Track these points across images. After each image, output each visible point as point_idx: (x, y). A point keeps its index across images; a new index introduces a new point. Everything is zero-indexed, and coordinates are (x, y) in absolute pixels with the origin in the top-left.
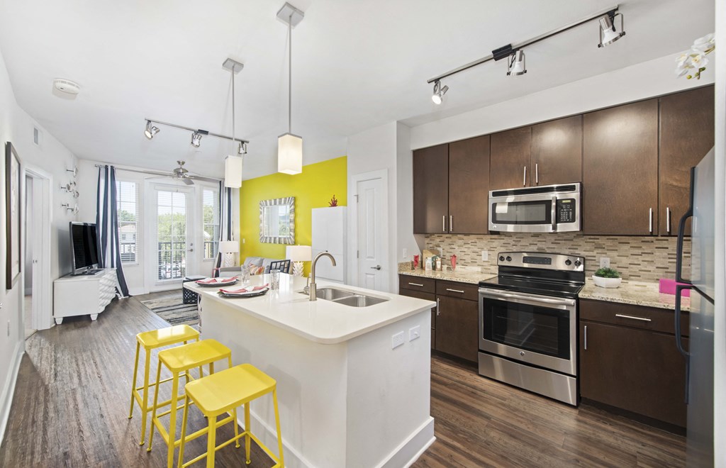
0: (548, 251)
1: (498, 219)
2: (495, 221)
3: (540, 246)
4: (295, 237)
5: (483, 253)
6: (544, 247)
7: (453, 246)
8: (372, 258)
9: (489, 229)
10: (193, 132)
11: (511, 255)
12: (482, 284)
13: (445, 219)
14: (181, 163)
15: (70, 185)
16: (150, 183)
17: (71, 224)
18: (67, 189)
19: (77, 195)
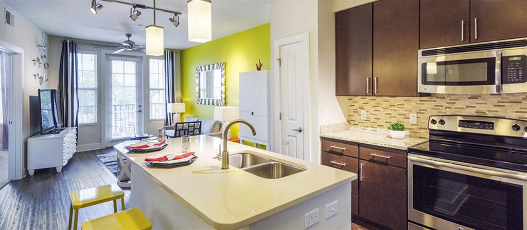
0: (488, 115)
1: (429, 80)
2: (425, 82)
3: (480, 109)
4: (225, 99)
5: (411, 115)
6: (484, 110)
7: (378, 109)
8: (294, 120)
9: (419, 91)
10: (132, 6)
11: (445, 119)
12: (411, 150)
13: (369, 81)
14: (129, 35)
15: (40, 58)
16: (106, 54)
17: (39, 91)
18: (37, 61)
19: (47, 66)
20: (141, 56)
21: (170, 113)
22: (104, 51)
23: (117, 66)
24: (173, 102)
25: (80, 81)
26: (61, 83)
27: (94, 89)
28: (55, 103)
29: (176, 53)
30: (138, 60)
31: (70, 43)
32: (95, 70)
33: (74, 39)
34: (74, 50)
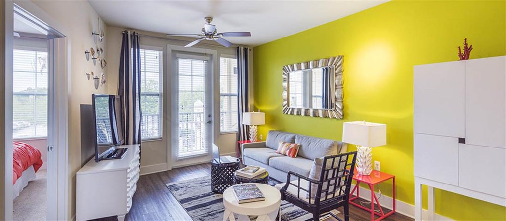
4: (342, 109)
14: (209, 20)
15: (95, 50)
16: (173, 51)
17: (94, 96)
18: (91, 54)
19: (104, 64)
20: (211, 53)
21: (243, 125)
22: (171, 47)
23: (185, 65)
24: (247, 111)
25: (142, 85)
26: (121, 86)
27: (158, 95)
28: (113, 113)
29: (250, 50)
30: (208, 58)
31: (131, 35)
32: (160, 70)
33: (136, 29)
34: (136, 45)
